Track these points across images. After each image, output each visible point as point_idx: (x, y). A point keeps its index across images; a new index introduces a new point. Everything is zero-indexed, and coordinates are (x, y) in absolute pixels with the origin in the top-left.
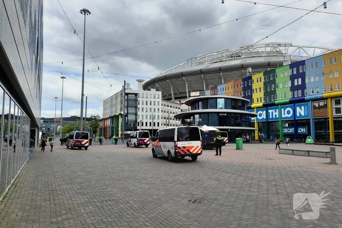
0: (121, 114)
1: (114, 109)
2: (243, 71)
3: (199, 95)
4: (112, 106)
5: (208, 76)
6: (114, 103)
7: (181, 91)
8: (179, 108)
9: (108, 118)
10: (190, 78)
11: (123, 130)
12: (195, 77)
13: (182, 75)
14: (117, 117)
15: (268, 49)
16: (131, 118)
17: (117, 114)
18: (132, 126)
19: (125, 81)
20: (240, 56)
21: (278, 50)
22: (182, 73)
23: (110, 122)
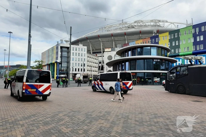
0: (56, 62)
1: (50, 58)
2: (140, 35)
3: (110, 51)
4: (49, 56)
5: (116, 38)
6: (50, 54)
7: (97, 48)
8: (97, 60)
9: (46, 65)
10: (104, 39)
11: (58, 74)
12: (107, 39)
13: (99, 37)
14: (53, 64)
15: (152, 24)
16: (64, 65)
17: (53, 62)
18: (65, 71)
19: (71, 27)
20: (134, 27)
21: (158, 24)
22: (99, 35)
23: (47, 68)
